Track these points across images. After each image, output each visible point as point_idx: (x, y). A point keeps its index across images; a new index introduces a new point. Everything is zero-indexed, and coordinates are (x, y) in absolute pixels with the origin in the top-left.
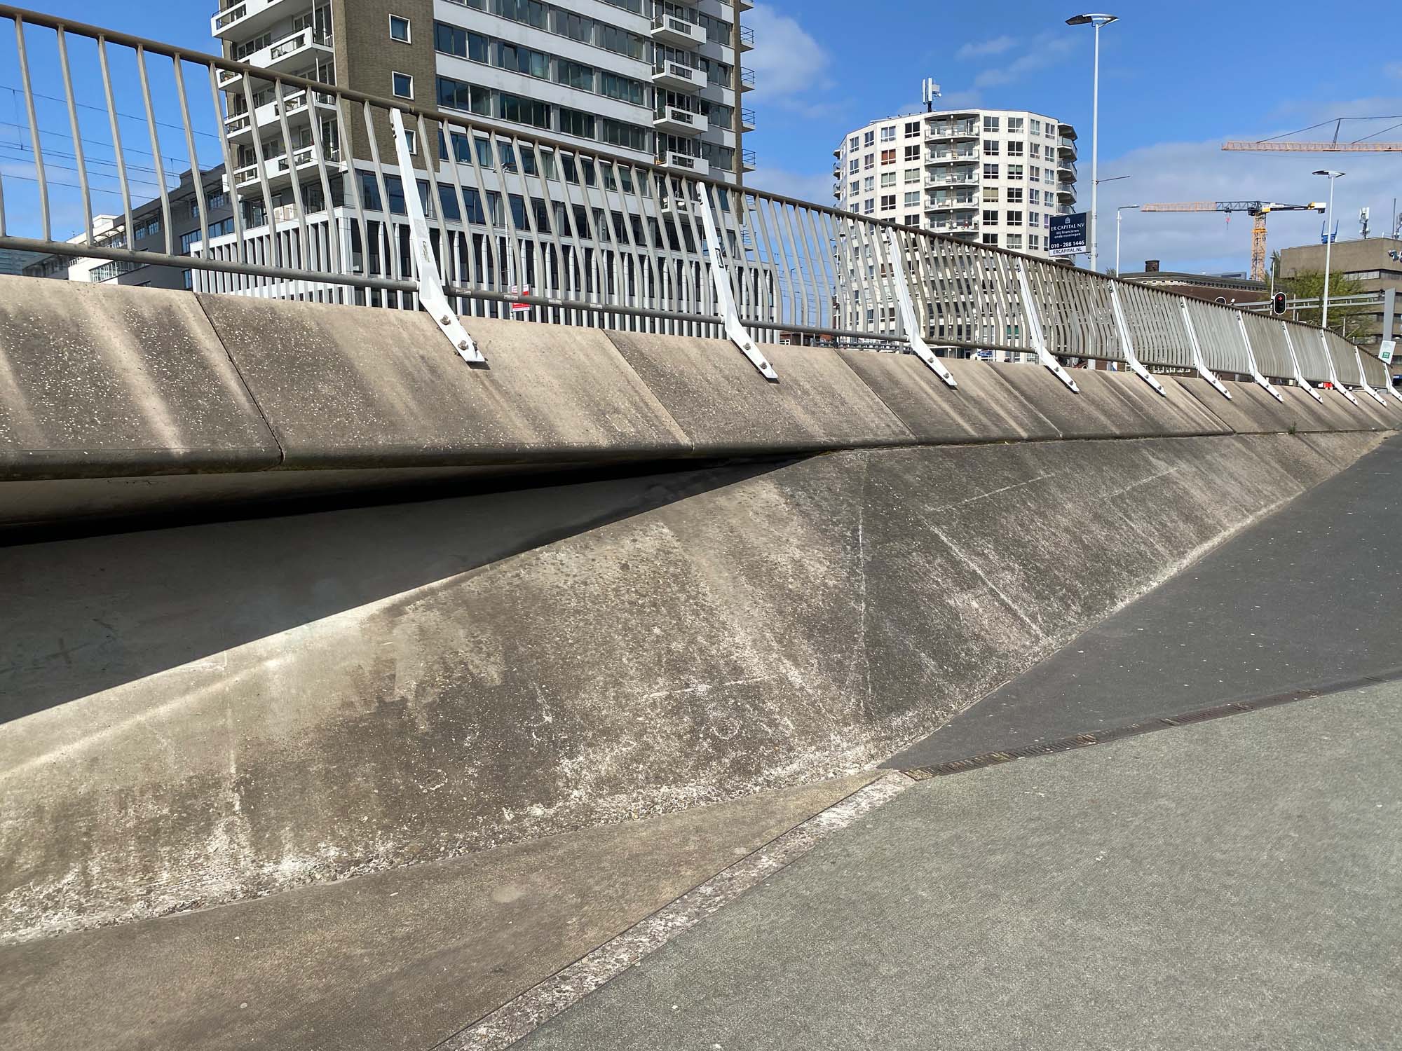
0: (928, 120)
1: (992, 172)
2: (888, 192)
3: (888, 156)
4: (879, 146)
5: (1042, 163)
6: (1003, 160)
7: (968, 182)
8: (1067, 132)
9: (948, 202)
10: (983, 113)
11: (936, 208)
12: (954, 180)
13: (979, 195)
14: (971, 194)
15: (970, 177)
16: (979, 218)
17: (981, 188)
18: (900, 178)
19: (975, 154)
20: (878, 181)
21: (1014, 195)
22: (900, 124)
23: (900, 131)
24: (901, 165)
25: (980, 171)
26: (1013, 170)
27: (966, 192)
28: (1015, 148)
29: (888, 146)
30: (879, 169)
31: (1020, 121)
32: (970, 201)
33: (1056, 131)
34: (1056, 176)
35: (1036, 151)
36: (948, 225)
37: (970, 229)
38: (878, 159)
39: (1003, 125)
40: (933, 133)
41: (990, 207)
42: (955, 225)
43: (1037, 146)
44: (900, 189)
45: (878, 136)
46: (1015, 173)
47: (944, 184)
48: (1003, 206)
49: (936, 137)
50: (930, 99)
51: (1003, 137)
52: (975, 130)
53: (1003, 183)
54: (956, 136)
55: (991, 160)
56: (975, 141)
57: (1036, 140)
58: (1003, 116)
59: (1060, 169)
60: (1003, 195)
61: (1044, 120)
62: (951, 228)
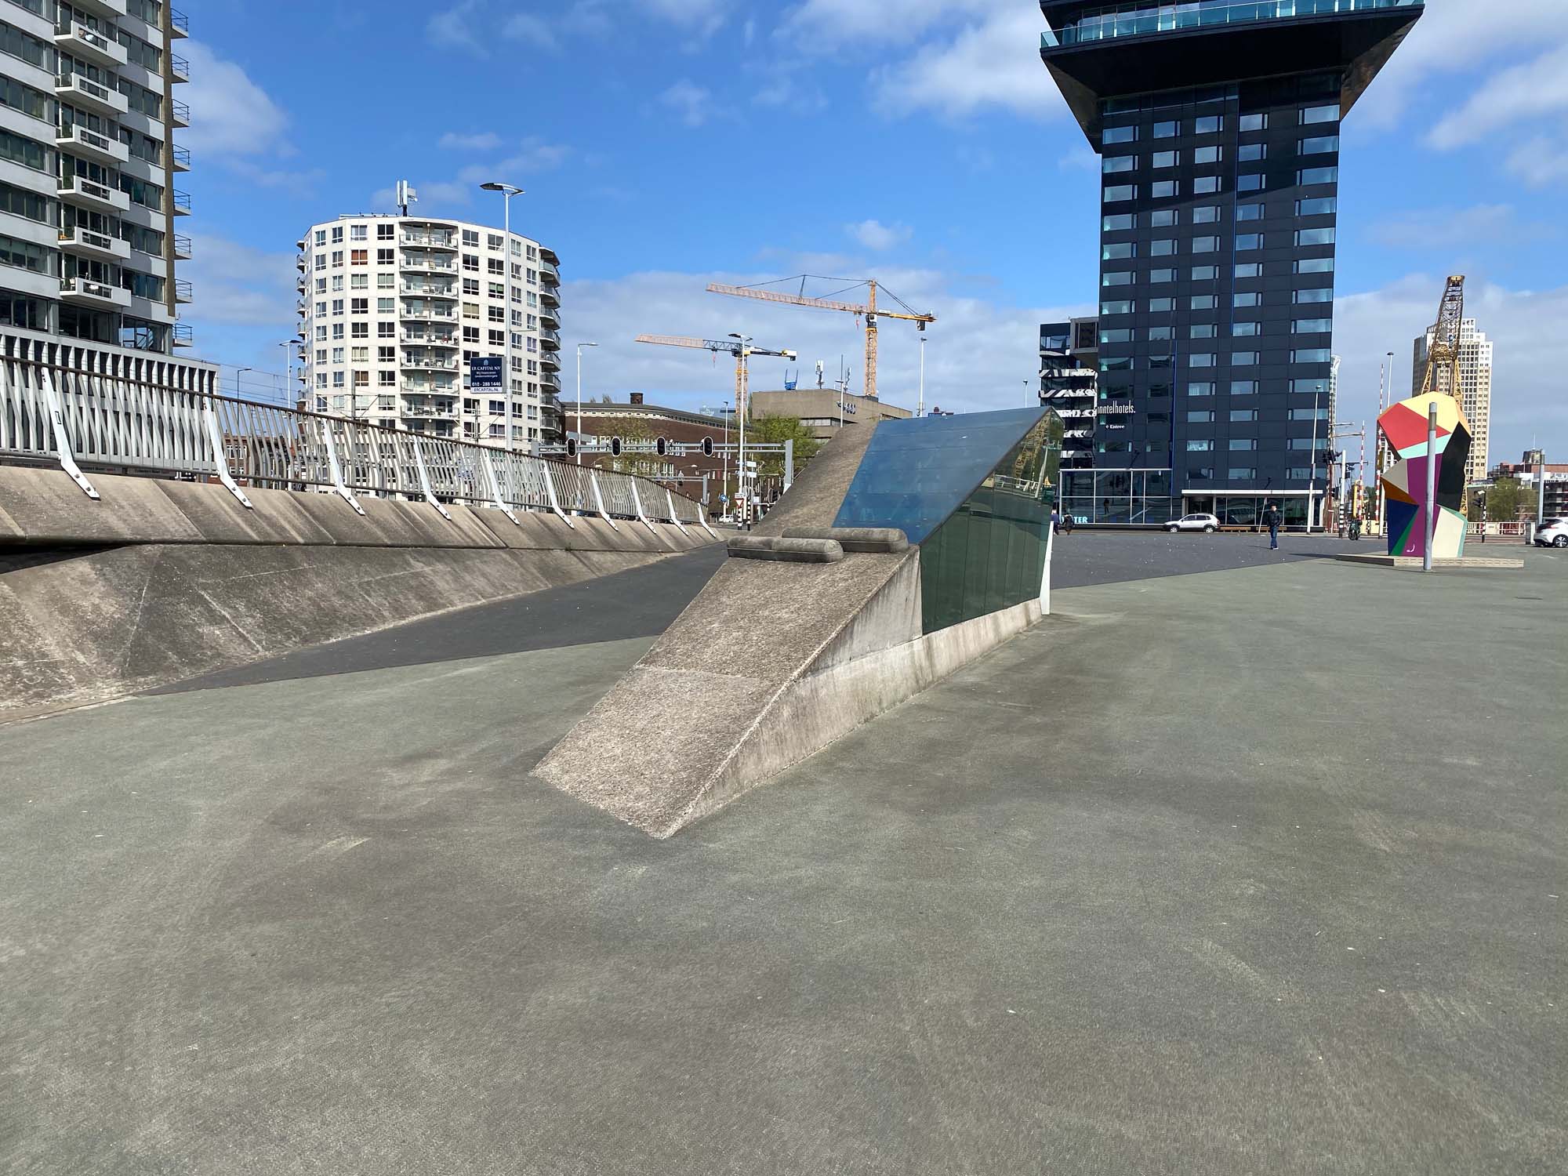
0: (403, 224)
1: (471, 287)
2: (360, 294)
3: (360, 256)
4: (349, 245)
5: (523, 284)
6: (483, 276)
7: (446, 295)
8: (548, 257)
9: (426, 313)
10: (462, 226)
11: (412, 317)
12: (431, 291)
13: (458, 310)
14: (450, 308)
15: (449, 290)
16: (459, 334)
17: (461, 303)
18: (373, 281)
19: (454, 267)
20: (347, 281)
21: (496, 314)
22: (373, 224)
23: (372, 232)
24: (373, 267)
25: (458, 286)
26: (494, 288)
27: (446, 305)
28: (495, 266)
29: (360, 245)
30: (348, 269)
31: (500, 239)
32: (449, 314)
33: (538, 254)
34: (538, 299)
35: (518, 271)
36: (426, 338)
37: (450, 344)
38: (347, 258)
39: (483, 240)
40: (408, 239)
41: (471, 323)
42: (433, 338)
43: (518, 268)
44: (372, 293)
45: (347, 233)
46: (496, 292)
47: (420, 293)
48: (484, 325)
49: (411, 243)
50: (405, 203)
51: (483, 253)
52: (454, 243)
53: (484, 300)
54: (433, 245)
55: (471, 275)
56: (454, 253)
57: (517, 261)
58: (484, 233)
59: (543, 293)
60: (484, 313)
61: (525, 242)
62: (430, 340)
